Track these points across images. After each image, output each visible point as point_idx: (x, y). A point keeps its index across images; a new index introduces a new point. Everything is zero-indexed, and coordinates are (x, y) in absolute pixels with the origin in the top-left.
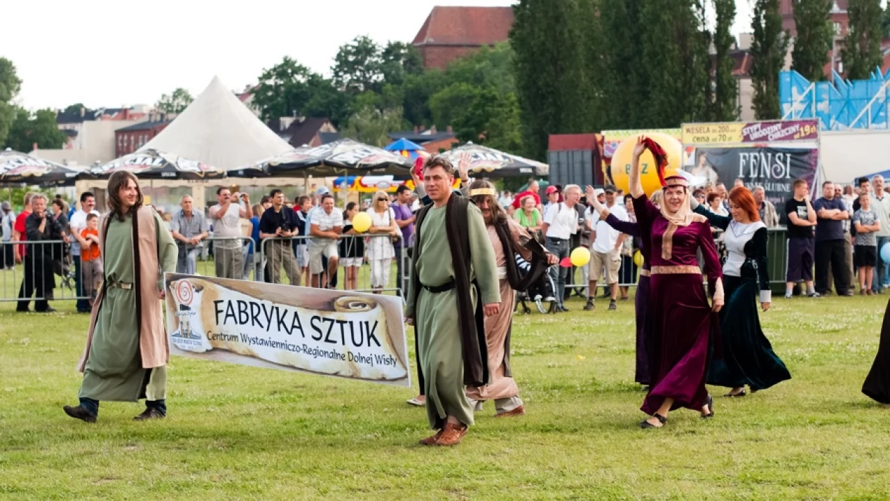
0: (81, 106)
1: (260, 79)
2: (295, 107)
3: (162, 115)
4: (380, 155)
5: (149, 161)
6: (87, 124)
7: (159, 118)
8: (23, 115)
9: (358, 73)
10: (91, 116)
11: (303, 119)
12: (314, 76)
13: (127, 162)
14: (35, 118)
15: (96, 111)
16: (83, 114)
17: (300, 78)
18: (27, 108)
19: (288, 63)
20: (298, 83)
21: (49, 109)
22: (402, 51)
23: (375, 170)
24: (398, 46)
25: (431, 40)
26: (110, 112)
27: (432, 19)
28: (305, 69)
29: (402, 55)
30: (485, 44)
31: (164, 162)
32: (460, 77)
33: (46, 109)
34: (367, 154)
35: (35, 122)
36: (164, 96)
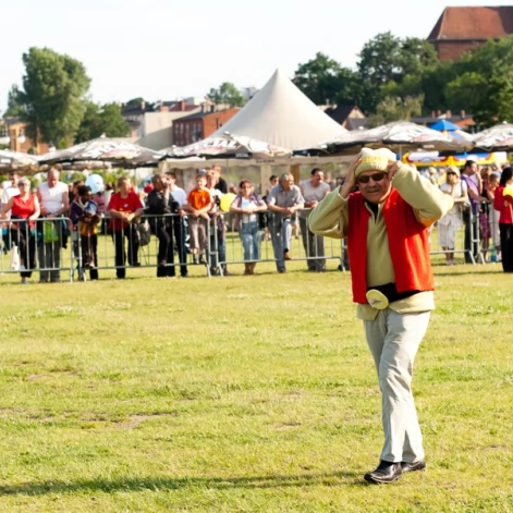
0: (141, 99)
1: (297, 73)
2: (327, 97)
3: (212, 107)
4: (431, 135)
5: (224, 144)
6: (148, 115)
7: (209, 109)
8: (91, 109)
9: (381, 67)
10: (150, 108)
11: (335, 106)
12: (343, 70)
13: (206, 146)
14: (102, 111)
15: (153, 104)
16: (143, 107)
17: (331, 71)
18: (95, 102)
19: (320, 57)
20: (330, 75)
21: (114, 103)
22: (419, 47)
23: (425, 146)
24: (416, 41)
25: (445, 37)
26: (167, 104)
27: (444, 18)
28: (335, 63)
29: (419, 50)
30: (490, 40)
31: (237, 144)
32: (470, 67)
33: (111, 103)
34: (419, 134)
35: (102, 115)
36: (212, 90)
